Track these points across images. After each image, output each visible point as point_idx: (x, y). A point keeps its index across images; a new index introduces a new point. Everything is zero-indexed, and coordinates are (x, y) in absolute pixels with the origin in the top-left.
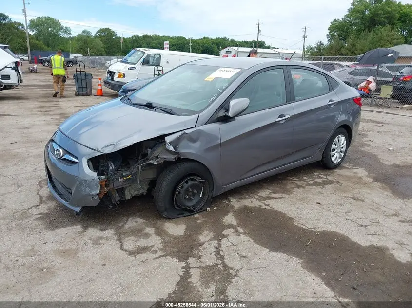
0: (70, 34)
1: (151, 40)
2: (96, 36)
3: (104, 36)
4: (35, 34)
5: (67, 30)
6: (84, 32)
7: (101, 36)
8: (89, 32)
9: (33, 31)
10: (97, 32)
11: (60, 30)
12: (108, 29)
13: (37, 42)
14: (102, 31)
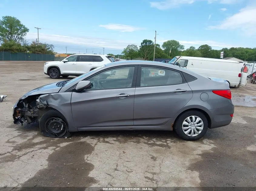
0: (183, 49)
1: (236, 51)
2: (198, 50)
3: (203, 49)
4: (165, 50)
5: (182, 47)
6: (191, 47)
7: (201, 50)
8: (194, 48)
9: (164, 48)
10: (199, 47)
11: (178, 47)
12: (206, 46)
13: (164, 54)
14: (202, 46)
